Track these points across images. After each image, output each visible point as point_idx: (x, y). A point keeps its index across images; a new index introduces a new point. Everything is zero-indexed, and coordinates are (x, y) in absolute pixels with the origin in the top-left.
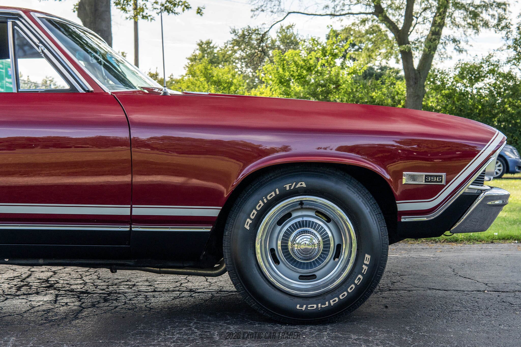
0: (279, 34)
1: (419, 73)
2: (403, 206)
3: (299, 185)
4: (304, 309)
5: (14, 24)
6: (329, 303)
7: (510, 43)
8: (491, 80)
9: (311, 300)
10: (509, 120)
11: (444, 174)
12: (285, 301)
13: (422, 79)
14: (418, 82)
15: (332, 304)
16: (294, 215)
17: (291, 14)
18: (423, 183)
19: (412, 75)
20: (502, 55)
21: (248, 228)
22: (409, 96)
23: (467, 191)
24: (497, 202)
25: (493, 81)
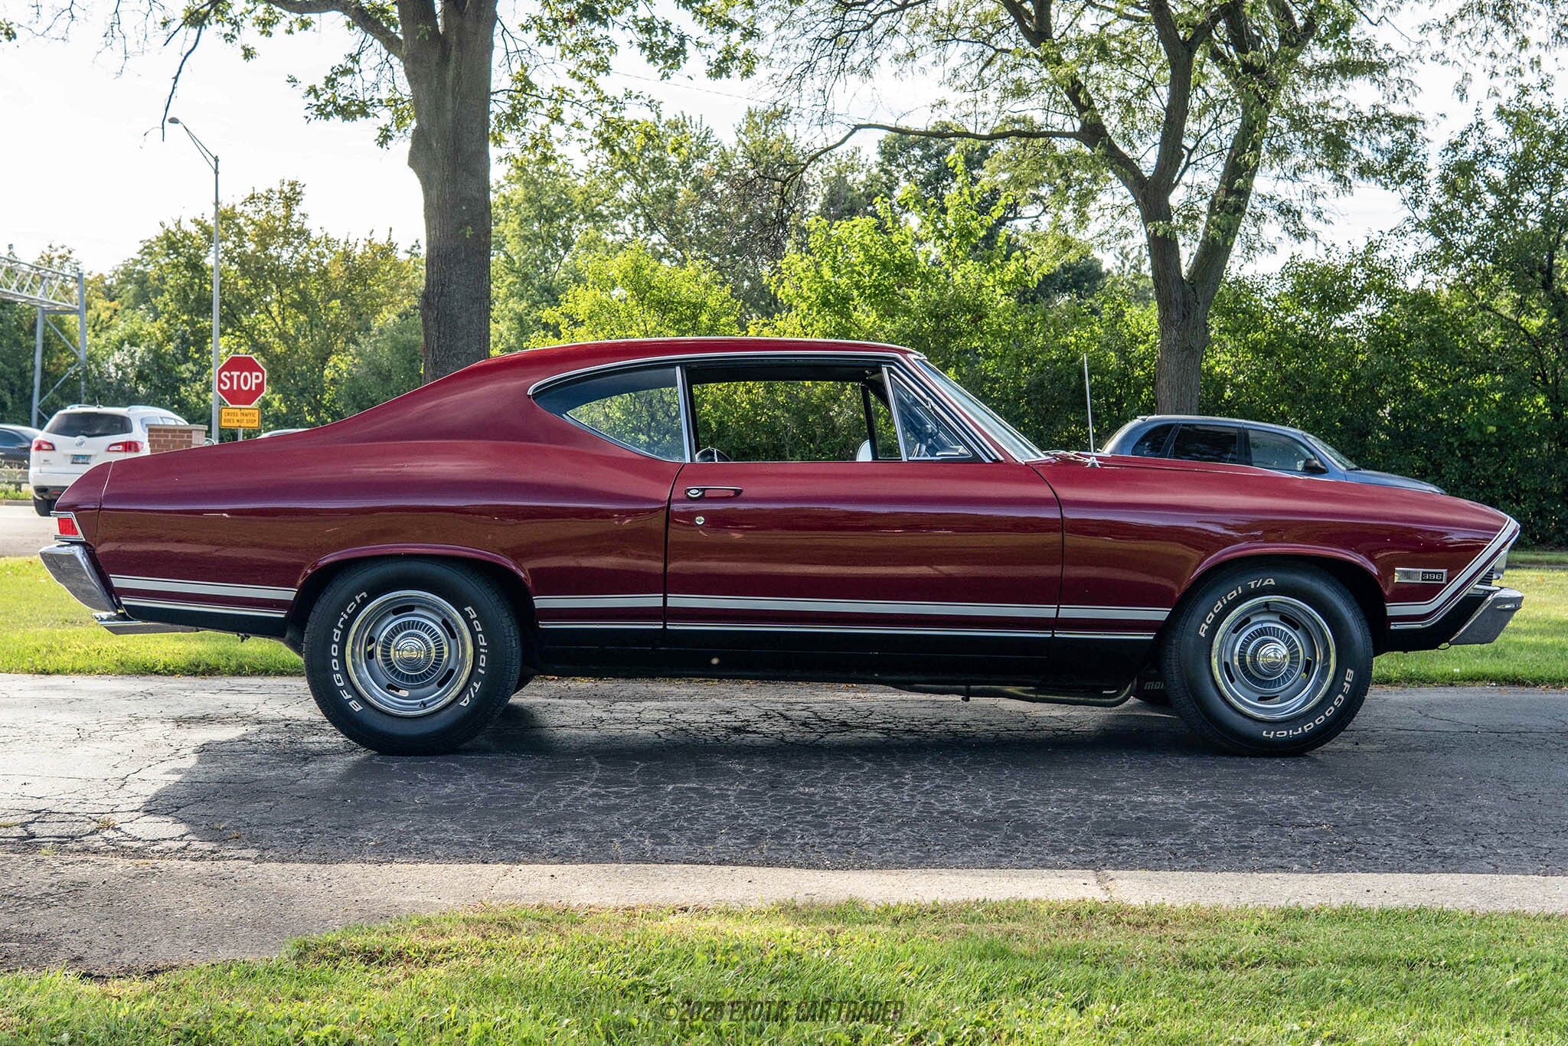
0: (744, 138)
1: (1194, 290)
2: (1393, 609)
3: (1266, 583)
4: (1271, 736)
5: (890, 371)
6: (1303, 730)
7: (1424, 214)
8: (1371, 308)
9: (1281, 725)
10: (1421, 415)
11: (1444, 571)
12: (1249, 727)
13: (1200, 307)
14: (1192, 314)
15: (1306, 730)
16: (1254, 620)
17: (863, 130)
18: (1420, 581)
19: (1178, 296)
20: (1402, 246)
21: (1203, 635)
22: (1167, 349)
23: (1472, 592)
24: (1507, 606)
25: (1376, 310)
